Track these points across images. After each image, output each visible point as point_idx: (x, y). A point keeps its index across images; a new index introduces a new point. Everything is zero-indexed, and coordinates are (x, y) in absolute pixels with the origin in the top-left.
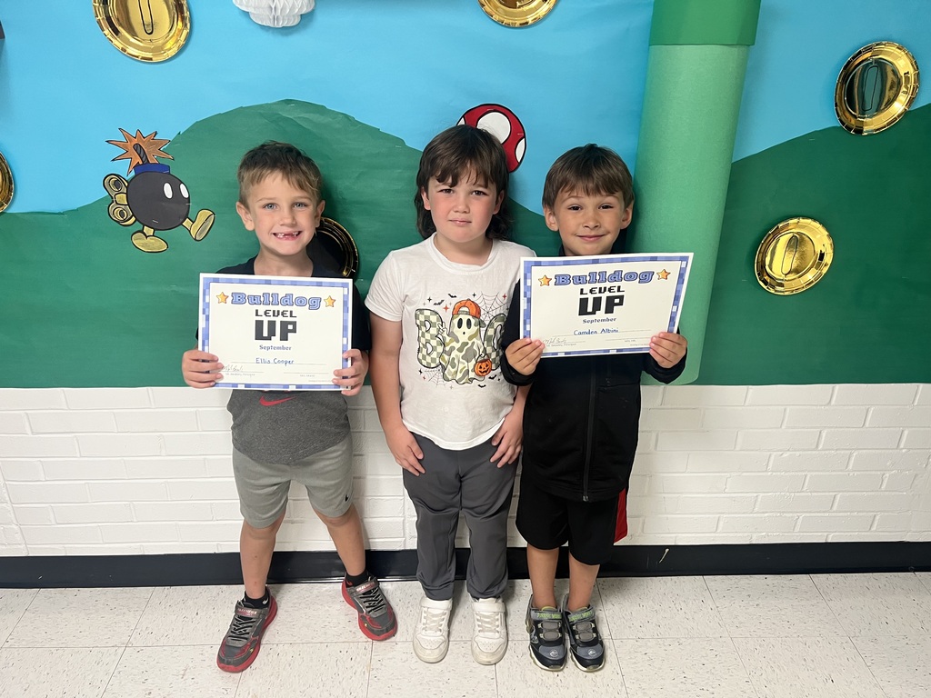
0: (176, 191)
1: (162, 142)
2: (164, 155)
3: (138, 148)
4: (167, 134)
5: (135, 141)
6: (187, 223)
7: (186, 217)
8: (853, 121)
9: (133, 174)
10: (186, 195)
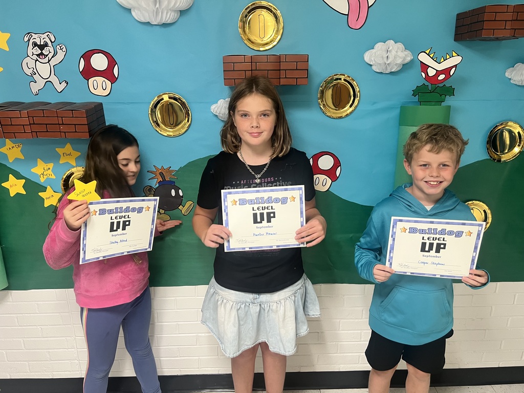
0: (177, 193)
1: (172, 171)
2: (173, 177)
3: (161, 174)
4: (175, 167)
5: (160, 171)
6: (181, 207)
7: (181, 204)
8: (496, 156)
9: (158, 185)
10: (181, 194)
